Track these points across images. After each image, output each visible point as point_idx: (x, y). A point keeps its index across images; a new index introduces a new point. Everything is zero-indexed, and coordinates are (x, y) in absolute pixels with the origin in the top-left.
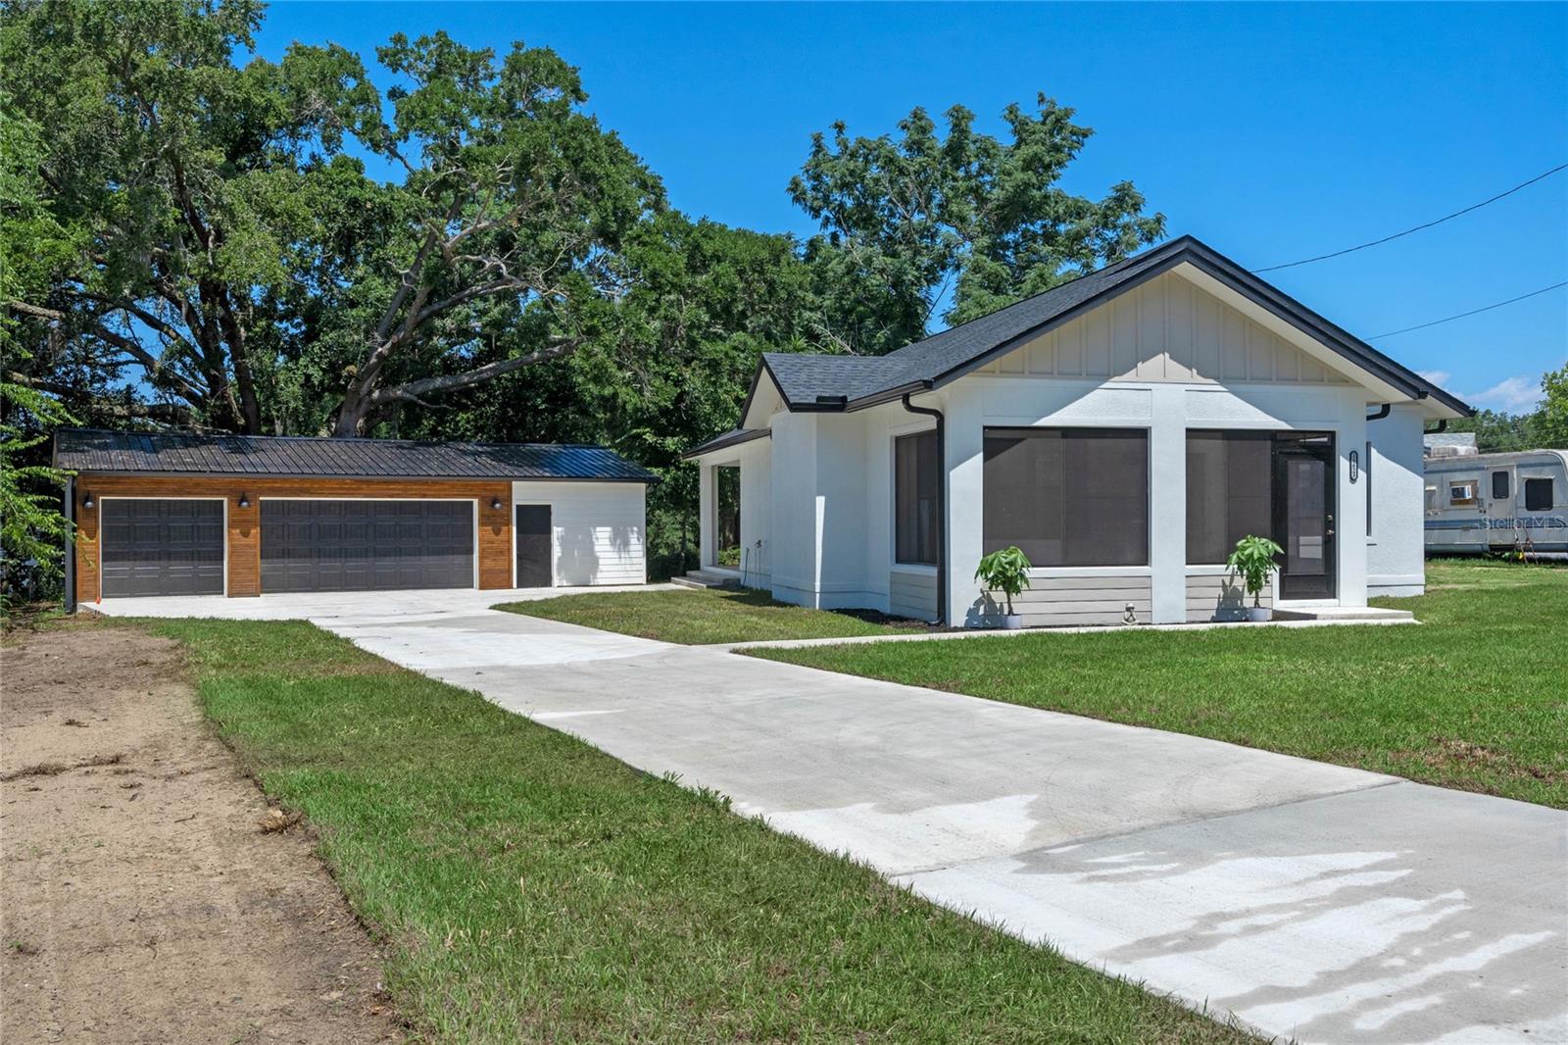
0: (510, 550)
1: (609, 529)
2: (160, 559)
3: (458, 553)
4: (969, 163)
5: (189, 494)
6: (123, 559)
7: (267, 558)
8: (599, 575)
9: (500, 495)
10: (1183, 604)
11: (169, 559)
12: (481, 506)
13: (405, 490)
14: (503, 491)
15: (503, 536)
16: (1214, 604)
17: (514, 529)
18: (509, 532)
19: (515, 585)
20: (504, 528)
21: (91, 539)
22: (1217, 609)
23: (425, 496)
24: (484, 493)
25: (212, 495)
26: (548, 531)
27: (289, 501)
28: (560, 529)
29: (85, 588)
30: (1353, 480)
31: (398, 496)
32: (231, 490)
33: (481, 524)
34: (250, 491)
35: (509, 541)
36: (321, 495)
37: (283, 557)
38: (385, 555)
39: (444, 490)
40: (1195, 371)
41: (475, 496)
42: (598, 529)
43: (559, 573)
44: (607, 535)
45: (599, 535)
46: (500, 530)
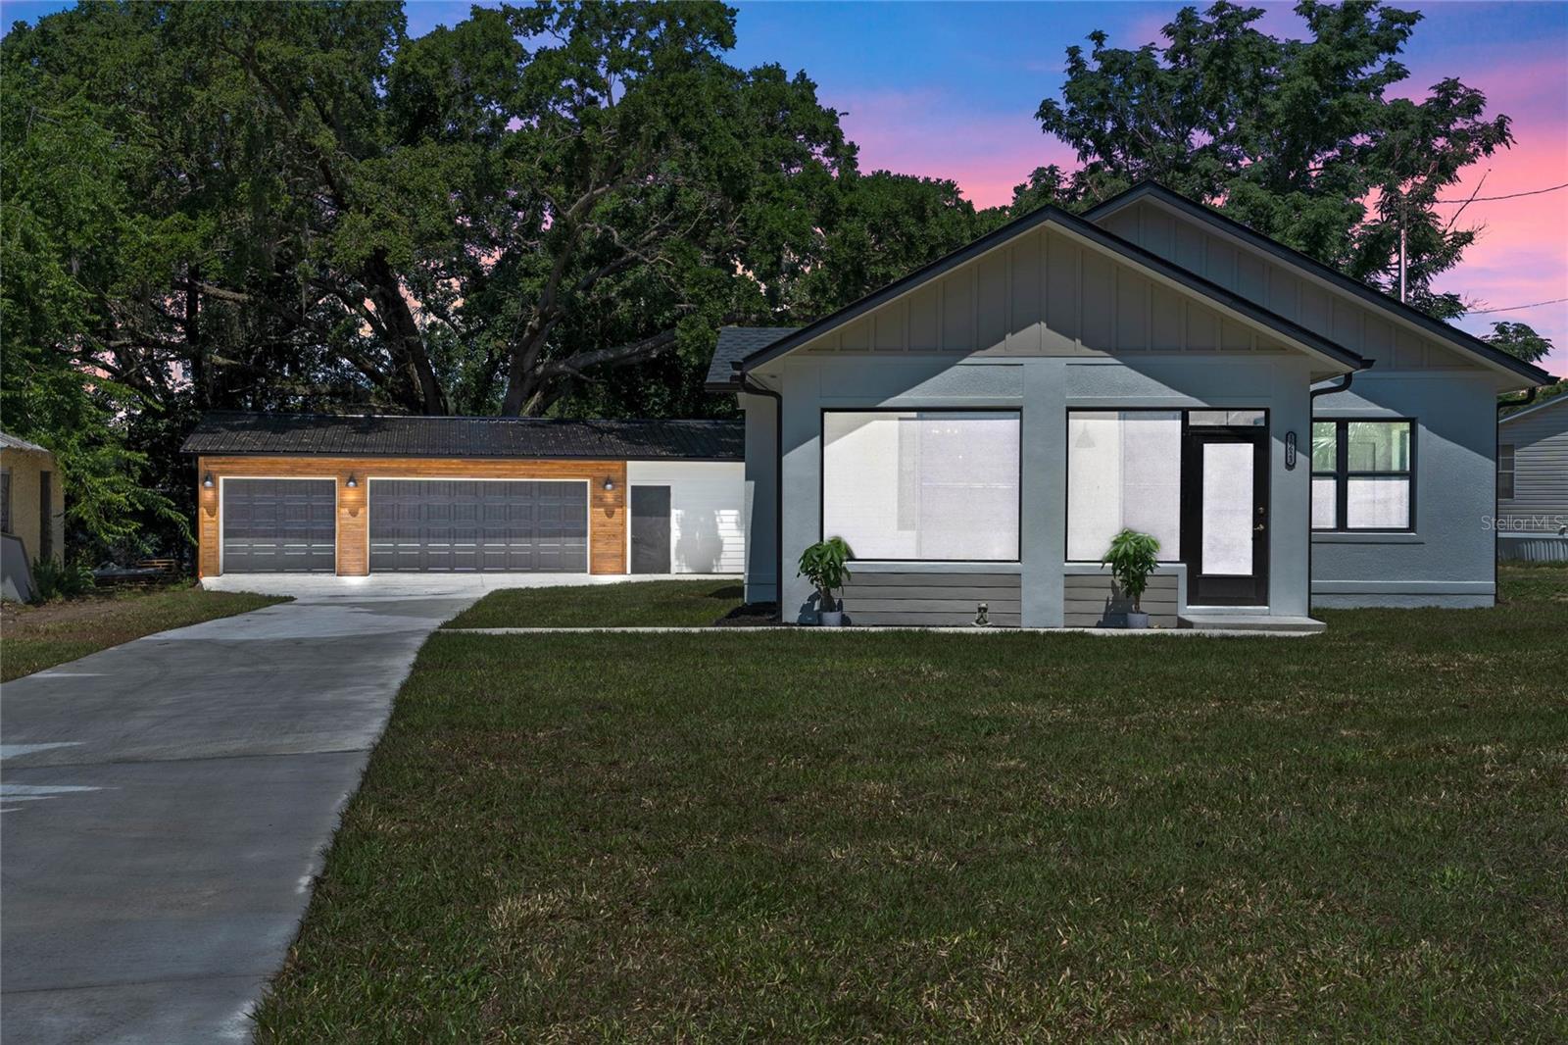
0: (624, 532)
1: (735, 512)
2: (276, 536)
3: (571, 536)
4: (1239, 71)
5: (301, 473)
6: (242, 536)
7: (377, 537)
8: (723, 562)
9: (613, 476)
10: (1060, 605)
11: (285, 537)
12: (593, 486)
13: (514, 470)
14: (617, 471)
15: (616, 519)
16: (1102, 607)
17: (629, 511)
18: (624, 514)
19: (629, 570)
20: (618, 510)
21: (212, 516)
22: (1105, 614)
23: (533, 476)
24: (597, 474)
25: (322, 474)
26: (668, 514)
27: (399, 482)
28: (679, 512)
29: (206, 564)
30: (1290, 466)
31: (505, 476)
32: (340, 470)
33: (594, 506)
34: (359, 471)
35: (623, 524)
36: (429, 475)
37: (393, 537)
38: (495, 537)
39: (554, 470)
40: (1078, 341)
41: (587, 476)
42: (722, 512)
43: (678, 558)
44: (733, 519)
45: (725, 519)
46: (613, 512)
